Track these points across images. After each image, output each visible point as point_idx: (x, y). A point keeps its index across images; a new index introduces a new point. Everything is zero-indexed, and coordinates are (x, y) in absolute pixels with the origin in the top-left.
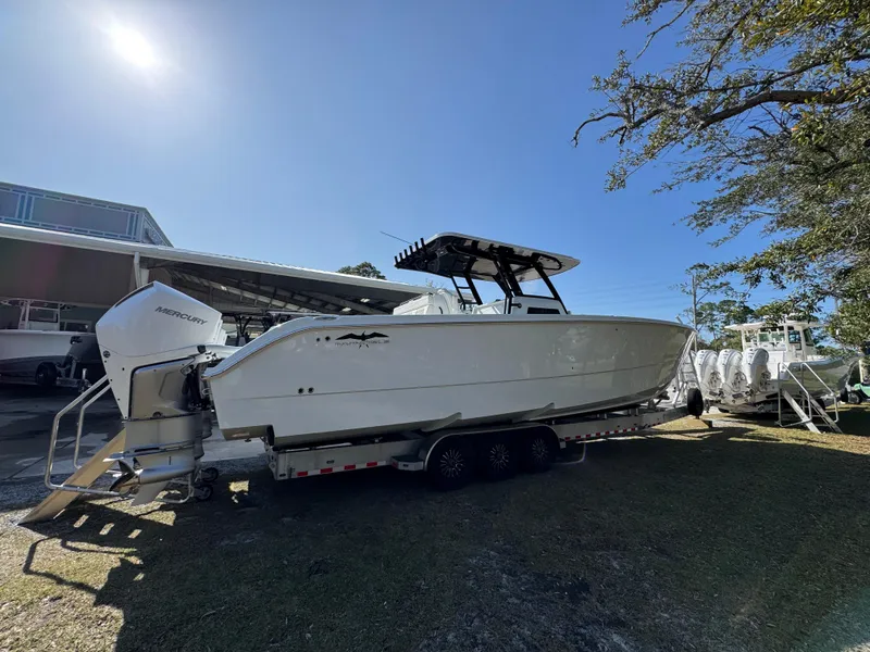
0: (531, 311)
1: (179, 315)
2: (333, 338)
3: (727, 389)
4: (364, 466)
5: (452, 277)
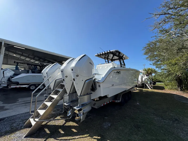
1: (92, 65)
2: (116, 72)
4: (108, 102)
5: (105, 59)
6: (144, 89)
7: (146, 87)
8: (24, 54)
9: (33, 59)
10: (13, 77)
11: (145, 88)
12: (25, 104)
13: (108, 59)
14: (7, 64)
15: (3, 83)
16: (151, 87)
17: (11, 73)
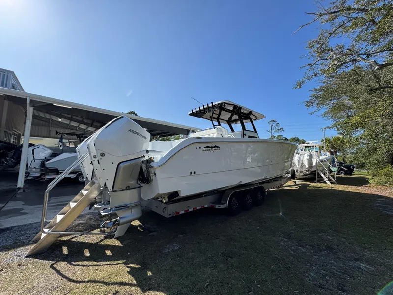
0: (250, 137)
1: (138, 134)
2: (202, 148)
3: (299, 169)
4: (200, 208)
5: (212, 121)
6: (316, 183)
7: (321, 180)
8: (74, 117)
9: (91, 127)
10: (48, 160)
11: (318, 182)
12: (55, 207)
13: (218, 119)
14: (48, 137)
15: (34, 170)
16: (333, 179)
17: (46, 152)
